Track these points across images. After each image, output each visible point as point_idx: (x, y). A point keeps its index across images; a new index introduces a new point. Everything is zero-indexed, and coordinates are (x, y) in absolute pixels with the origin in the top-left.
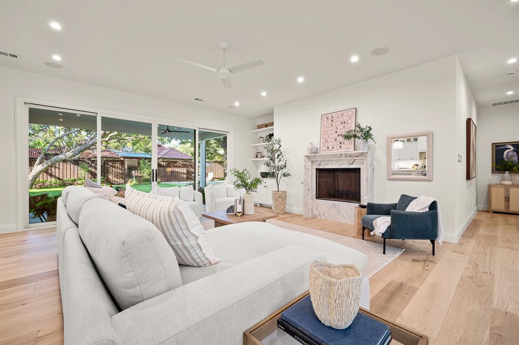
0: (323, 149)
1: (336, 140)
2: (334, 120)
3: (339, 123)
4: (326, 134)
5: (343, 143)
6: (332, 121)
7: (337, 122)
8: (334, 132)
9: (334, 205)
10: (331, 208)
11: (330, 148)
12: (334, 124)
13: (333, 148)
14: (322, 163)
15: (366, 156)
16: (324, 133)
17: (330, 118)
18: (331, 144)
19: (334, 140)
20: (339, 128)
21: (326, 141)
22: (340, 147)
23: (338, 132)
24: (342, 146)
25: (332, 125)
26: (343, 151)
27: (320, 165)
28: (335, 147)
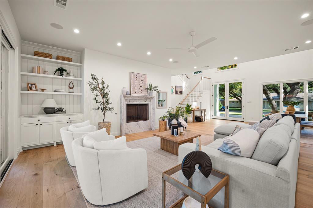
0: (133, 92)
1: (139, 88)
2: (138, 78)
3: (140, 80)
4: (134, 84)
5: (143, 91)
6: (137, 77)
7: (139, 79)
8: (138, 84)
9: (138, 124)
10: (136, 126)
11: (137, 92)
12: (138, 80)
13: (138, 93)
14: (130, 101)
15: (152, 99)
16: (133, 83)
17: (135, 75)
18: (137, 90)
19: (138, 88)
20: (140, 82)
21: (134, 88)
22: (142, 93)
23: (140, 84)
24: (143, 92)
25: (137, 80)
26: (143, 95)
27: (129, 102)
28: (139, 92)
